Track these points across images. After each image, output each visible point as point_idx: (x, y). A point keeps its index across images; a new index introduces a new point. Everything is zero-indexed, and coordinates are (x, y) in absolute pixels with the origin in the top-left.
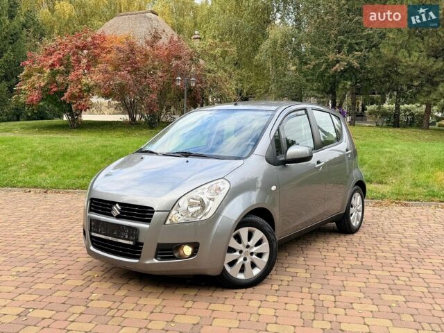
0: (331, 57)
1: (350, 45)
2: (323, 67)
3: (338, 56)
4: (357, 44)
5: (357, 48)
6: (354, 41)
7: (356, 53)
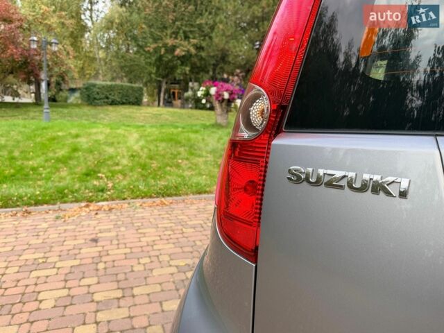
0: (170, 42)
1: (185, 32)
2: (163, 51)
3: (176, 41)
4: (191, 32)
5: (191, 36)
6: (187, 29)
7: (192, 40)
